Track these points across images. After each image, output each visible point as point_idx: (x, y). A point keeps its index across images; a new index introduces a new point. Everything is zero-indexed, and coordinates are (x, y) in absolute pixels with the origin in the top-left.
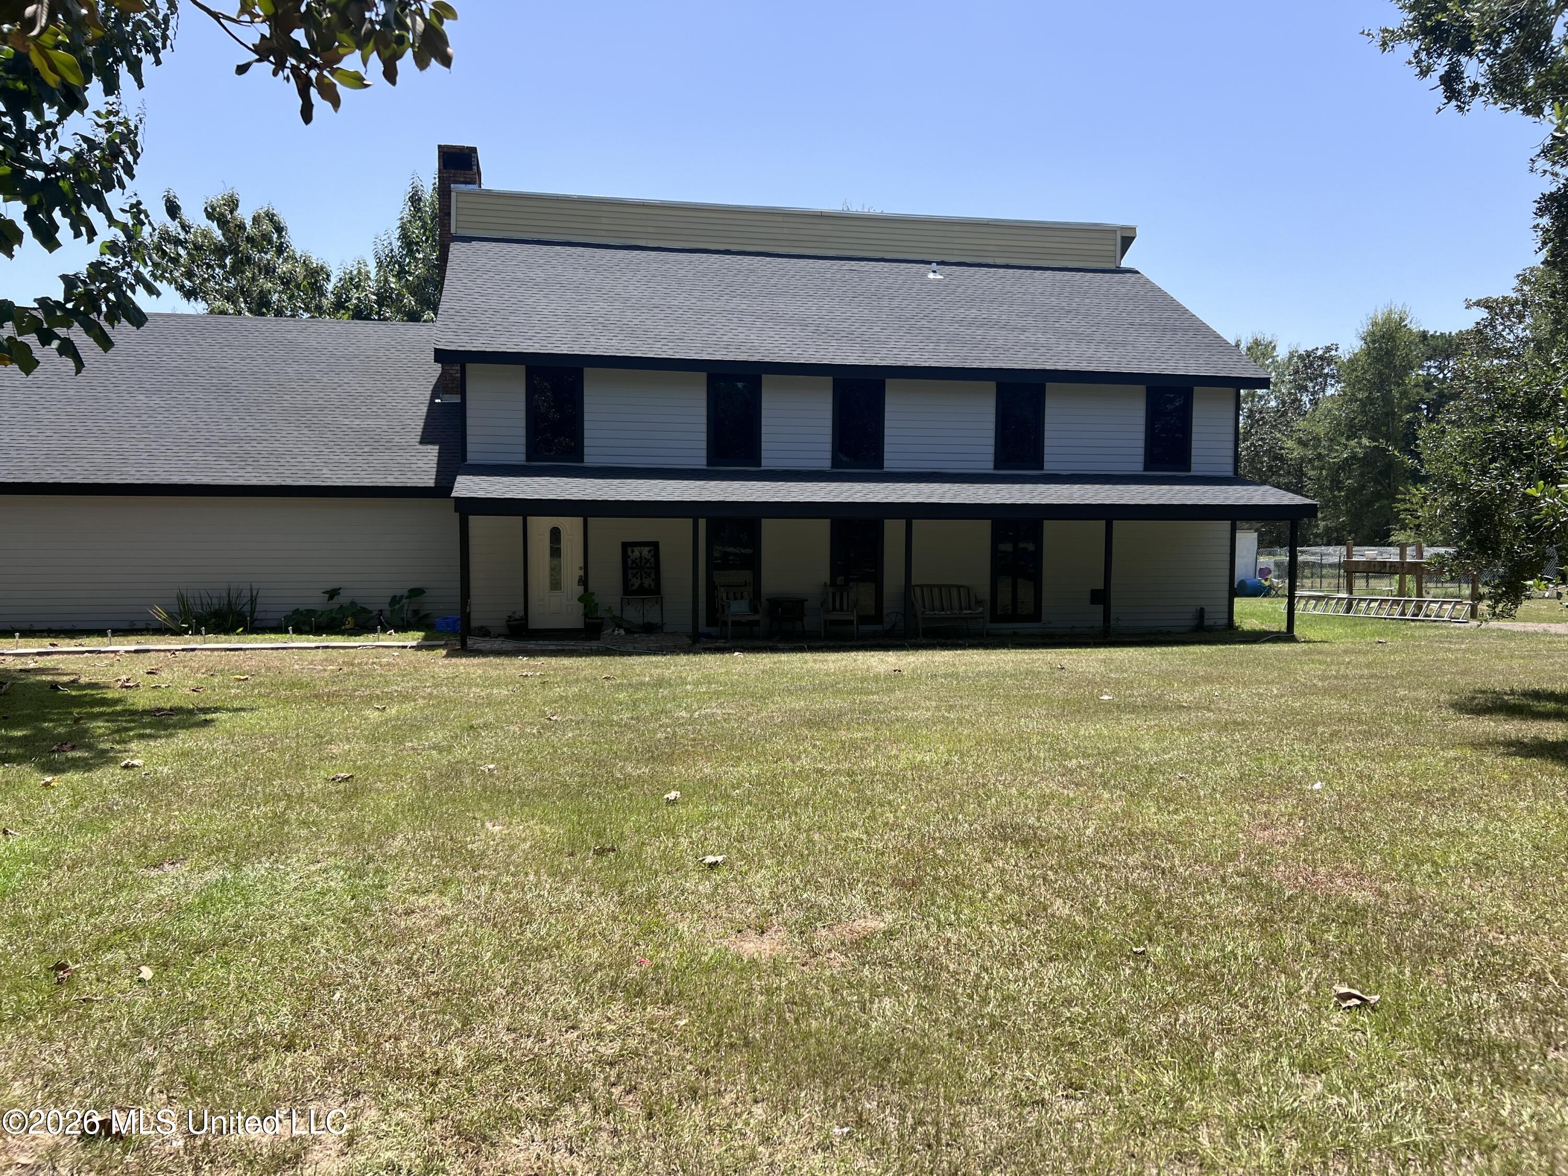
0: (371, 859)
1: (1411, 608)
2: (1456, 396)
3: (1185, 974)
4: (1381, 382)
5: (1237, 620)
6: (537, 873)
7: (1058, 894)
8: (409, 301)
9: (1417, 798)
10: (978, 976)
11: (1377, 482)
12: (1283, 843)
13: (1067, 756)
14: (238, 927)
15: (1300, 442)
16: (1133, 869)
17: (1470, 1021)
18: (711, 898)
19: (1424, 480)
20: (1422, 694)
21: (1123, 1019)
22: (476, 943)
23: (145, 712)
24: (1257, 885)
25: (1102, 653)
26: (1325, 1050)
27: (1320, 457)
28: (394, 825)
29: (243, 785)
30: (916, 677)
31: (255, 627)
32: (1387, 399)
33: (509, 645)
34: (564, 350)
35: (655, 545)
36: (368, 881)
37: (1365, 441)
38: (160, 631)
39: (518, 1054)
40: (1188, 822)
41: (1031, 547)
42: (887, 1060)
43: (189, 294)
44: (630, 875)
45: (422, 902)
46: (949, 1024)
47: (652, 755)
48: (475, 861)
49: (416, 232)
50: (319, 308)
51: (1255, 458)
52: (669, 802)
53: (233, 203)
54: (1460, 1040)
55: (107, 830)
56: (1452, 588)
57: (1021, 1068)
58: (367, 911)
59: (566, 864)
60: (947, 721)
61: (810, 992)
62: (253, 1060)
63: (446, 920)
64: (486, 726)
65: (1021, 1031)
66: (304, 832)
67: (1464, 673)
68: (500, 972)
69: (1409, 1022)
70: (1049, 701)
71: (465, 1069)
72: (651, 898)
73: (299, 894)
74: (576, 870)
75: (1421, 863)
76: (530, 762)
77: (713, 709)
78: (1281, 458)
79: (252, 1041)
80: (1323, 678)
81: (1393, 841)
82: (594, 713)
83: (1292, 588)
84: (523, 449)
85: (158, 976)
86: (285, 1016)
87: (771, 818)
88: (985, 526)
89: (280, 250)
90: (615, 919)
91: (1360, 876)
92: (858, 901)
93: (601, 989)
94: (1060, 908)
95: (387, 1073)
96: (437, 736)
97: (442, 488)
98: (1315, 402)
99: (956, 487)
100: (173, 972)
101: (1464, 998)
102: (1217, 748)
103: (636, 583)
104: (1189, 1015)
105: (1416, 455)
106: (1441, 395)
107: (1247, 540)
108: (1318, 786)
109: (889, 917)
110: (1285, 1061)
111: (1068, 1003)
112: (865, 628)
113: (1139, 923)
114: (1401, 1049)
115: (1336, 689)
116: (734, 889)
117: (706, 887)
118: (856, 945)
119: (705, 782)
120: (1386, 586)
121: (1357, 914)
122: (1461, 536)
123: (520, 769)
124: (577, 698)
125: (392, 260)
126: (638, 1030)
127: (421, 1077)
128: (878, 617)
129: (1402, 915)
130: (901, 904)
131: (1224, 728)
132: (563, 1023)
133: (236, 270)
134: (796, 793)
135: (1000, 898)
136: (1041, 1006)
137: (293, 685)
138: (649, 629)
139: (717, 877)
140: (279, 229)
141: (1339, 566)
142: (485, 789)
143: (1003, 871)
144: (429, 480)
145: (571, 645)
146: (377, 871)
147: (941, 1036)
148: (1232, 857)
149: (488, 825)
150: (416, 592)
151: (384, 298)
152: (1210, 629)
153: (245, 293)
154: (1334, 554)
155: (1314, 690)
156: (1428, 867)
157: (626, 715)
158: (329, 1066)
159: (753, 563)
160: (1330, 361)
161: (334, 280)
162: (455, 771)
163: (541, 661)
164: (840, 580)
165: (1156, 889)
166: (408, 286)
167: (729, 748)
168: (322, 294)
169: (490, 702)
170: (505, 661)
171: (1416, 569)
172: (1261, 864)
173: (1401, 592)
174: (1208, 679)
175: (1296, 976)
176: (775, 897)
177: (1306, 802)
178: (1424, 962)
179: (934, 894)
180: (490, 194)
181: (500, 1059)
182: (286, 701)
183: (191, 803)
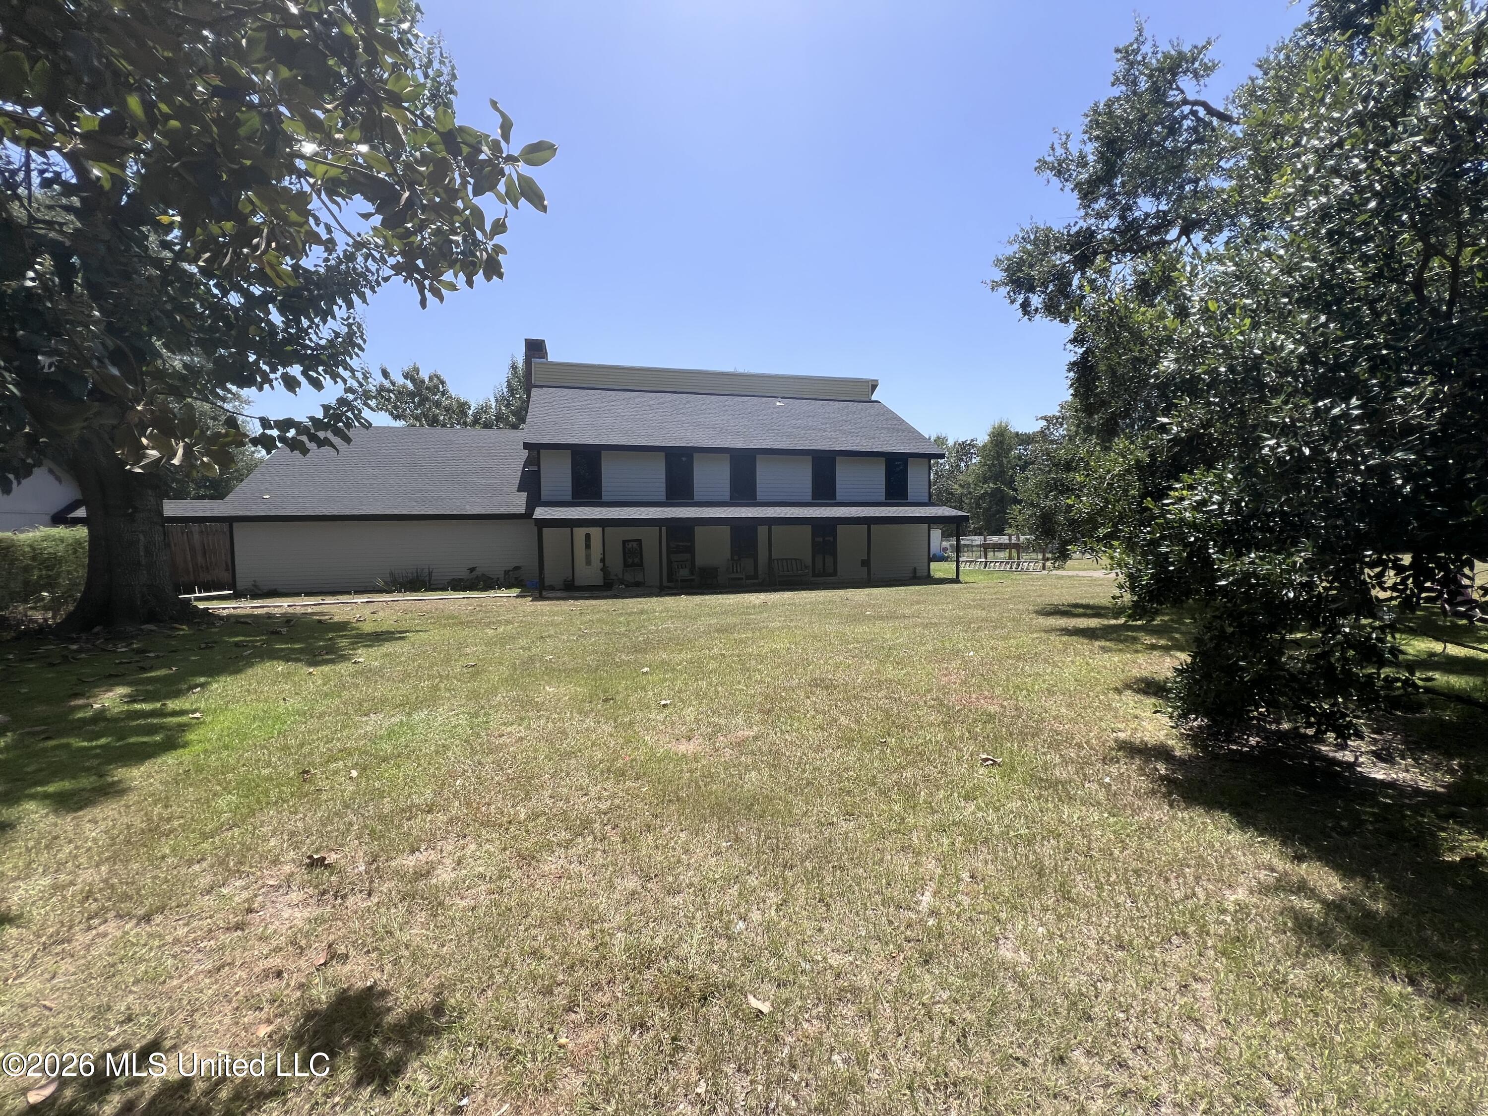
0: (483, 707)
1: (1015, 566)
2: (1033, 463)
3: (906, 752)
4: (998, 456)
5: (932, 573)
6: (571, 712)
7: (843, 713)
8: (513, 419)
9: (1019, 658)
10: (801, 758)
11: (997, 504)
12: (955, 683)
13: (849, 643)
14: (407, 746)
15: (960, 485)
16: (880, 699)
17: (1046, 769)
18: (663, 723)
19: (1019, 502)
20: (1021, 607)
21: (874, 777)
22: (536, 751)
23: (368, 634)
24: (942, 704)
25: (867, 591)
26: (976, 788)
27: (970, 493)
28: (496, 689)
29: (417, 671)
30: (774, 606)
31: (431, 587)
32: (1001, 465)
33: (564, 594)
34: (591, 442)
35: (640, 541)
36: (480, 719)
37: (991, 485)
38: (380, 591)
39: (554, 810)
40: (908, 673)
41: (832, 539)
42: (752, 805)
43: (396, 417)
44: (621, 712)
45: (509, 729)
46: (785, 783)
47: (636, 649)
48: (538, 707)
49: (515, 384)
50: (465, 424)
51: (939, 494)
52: (643, 673)
53: (417, 370)
54: (1042, 780)
55: (341, 697)
56: (1034, 555)
57: (822, 806)
58: (478, 736)
59: (587, 707)
60: (789, 628)
61: (713, 770)
62: (409, 819)
63: (521, 739)
64: (549, 636)
65: (822, 786)
66: (447, 695)
67: (1040, 596)
68: (549, 767)
69: (1016, 771)
70: (841, 615)
71: (525, 820)
72: (631, 723)
73: (441, 728)
74: (592, 710)
75: (1021, 690)
76: (572, 655)
77: (669, 625)
78: (952, 494)
79: (410, 808)
80: (974, 601)
81: (1008, 680)
82: (606, 628)
83: (958, 557)
84: (570, 493)
85: (360, 776)
86: (429, 794)
87: (696, 680)
88: (808, 528)
89: (444, 393)
90: (611, 735)
91: (992, 698)
92: (741, 722)
93: (602, 773)
94: (844, 720)
95: (482, 824)
96: (523, 642)
97: (529, 514)
98: (967, 466)
99: (793, 509)
100: (369, 772)
101: (1043, 758)
102: (922, 636)
103: (630, 561)
104: (908, 774)
105: (1016, 490)
106: (1026, 462)
107: (936, 534)
108: (971, 654)
109: (755, 729)
110: (956, 795)
111: (847, 770)
112: (749, 582)
113: (883, 727)
114: (1014, 786)
115: (980, 605)
116: (675, 718)
117: (661, 717)
118: (739, 744)
119: (663, 662)
120: (1003, 555)
121: (991, 717)
122: (1037, 530)
123: (566, 658)
124: (599, 620)
125: (503, 398)
126: (621, 794)
127: (501, 825)
128: (756, 576)
129: (1013, 717)
130: (764, 722)
131: (926, 626)
132: (580, 792)
133: (421, 404)
134: (710, 667)
135: (814, 717)
136: (833, 773)
137: (448, 618)
138: (637, 584)
139: (667, 712)
140: (443, 383)
141: (980, 546)
142: (546, 669)
143: (815, 703)
144: (522, 510)
145: (595, 593)
146: (485, 715)
147: (781, 791)
148: (929, 691)
149: (547, 688)
150: (517, 568)
151: (499, 417)
152: (919, 578)
153: (426, 416)
154: (978, 540)
155: (970, 607)
156: (1024, 692)
157: (623, 629)
158: (451, 821)
159: (691, 550)
160: (974, 446)
161: (472, 409)
162: (532, 659)
163: (580, 602)
164: (736, 558)
165: (892, 709)
166: (512, 412)
167: (677, 644)
168: (466, 416)
169: (553, 624)
170: (562, 602)
171: (1017, 546)
172: (944, 694)
173: (1010, 558)
174: (918, 603)
175: (961, 750)
176: (697, 721)
177: (966, 662)
178: (1024, 741)
179: (779, 717)
180: (552, 364)
181: (545, 813)
182: (445, 626)
183: (388, 681)
